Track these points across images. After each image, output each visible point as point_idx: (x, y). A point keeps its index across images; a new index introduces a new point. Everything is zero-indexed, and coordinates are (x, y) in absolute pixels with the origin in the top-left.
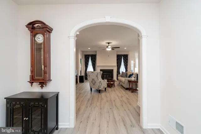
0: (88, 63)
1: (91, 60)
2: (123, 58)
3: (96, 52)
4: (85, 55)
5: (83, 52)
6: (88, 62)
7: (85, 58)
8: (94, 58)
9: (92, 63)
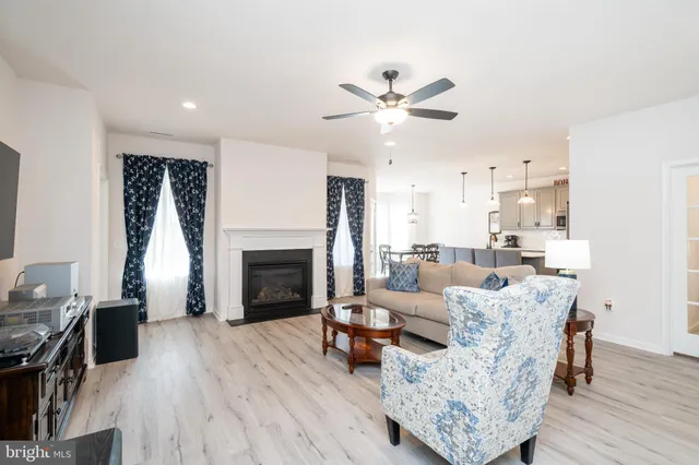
0: (153, 212)
1: (176, 192)
2: (347, 195)
3: (215, 143)
4: (126, 158)
5: (111, 130)
6: (155, 203)
7: (126, 179)
8: (192, 181)
9: (180, 210)
